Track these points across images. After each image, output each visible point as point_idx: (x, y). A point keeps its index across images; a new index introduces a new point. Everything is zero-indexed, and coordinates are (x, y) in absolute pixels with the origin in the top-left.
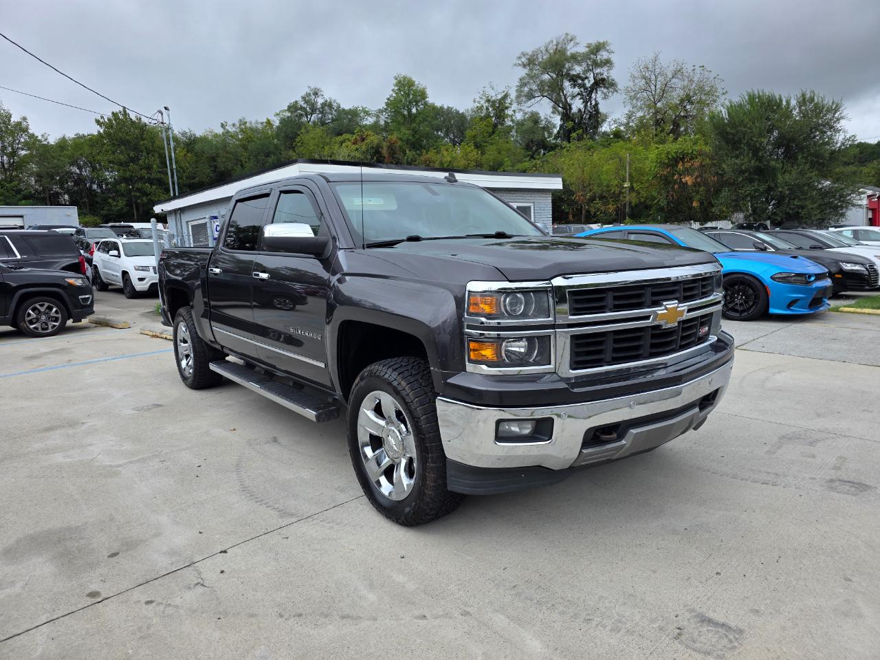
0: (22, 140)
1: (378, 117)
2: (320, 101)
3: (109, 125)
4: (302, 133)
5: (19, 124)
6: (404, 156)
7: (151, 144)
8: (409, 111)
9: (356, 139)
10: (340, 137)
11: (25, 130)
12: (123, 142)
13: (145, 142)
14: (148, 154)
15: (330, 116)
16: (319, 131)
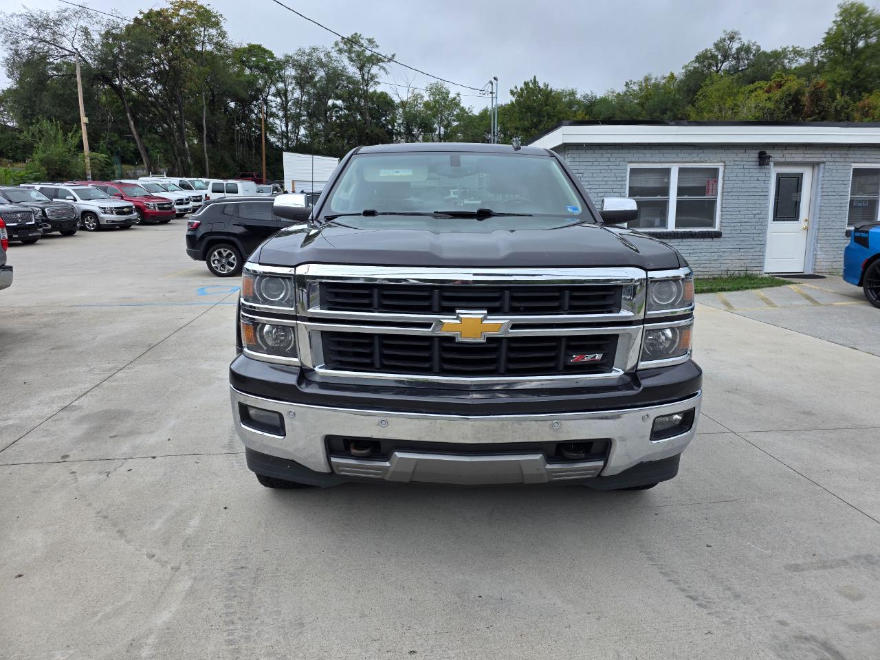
0: (455, 113)
1: (812, 58)
2: (735, 46)
3: (520, 95)
4: (706, 85)
5: (455, 99)
6: (833, 101)
7: (552, 109)
8: (854, 44)
9: (770, 86)
10: (751, 85)
11: (457, 105)
12: (529, 109)
13: (548, 107)
14: (549, 118)
15: (746, 62)
16: (727, 80)
